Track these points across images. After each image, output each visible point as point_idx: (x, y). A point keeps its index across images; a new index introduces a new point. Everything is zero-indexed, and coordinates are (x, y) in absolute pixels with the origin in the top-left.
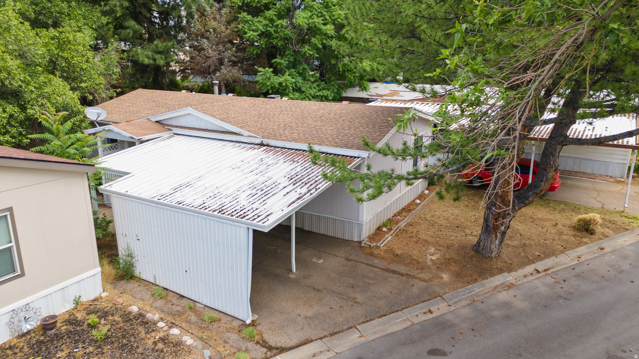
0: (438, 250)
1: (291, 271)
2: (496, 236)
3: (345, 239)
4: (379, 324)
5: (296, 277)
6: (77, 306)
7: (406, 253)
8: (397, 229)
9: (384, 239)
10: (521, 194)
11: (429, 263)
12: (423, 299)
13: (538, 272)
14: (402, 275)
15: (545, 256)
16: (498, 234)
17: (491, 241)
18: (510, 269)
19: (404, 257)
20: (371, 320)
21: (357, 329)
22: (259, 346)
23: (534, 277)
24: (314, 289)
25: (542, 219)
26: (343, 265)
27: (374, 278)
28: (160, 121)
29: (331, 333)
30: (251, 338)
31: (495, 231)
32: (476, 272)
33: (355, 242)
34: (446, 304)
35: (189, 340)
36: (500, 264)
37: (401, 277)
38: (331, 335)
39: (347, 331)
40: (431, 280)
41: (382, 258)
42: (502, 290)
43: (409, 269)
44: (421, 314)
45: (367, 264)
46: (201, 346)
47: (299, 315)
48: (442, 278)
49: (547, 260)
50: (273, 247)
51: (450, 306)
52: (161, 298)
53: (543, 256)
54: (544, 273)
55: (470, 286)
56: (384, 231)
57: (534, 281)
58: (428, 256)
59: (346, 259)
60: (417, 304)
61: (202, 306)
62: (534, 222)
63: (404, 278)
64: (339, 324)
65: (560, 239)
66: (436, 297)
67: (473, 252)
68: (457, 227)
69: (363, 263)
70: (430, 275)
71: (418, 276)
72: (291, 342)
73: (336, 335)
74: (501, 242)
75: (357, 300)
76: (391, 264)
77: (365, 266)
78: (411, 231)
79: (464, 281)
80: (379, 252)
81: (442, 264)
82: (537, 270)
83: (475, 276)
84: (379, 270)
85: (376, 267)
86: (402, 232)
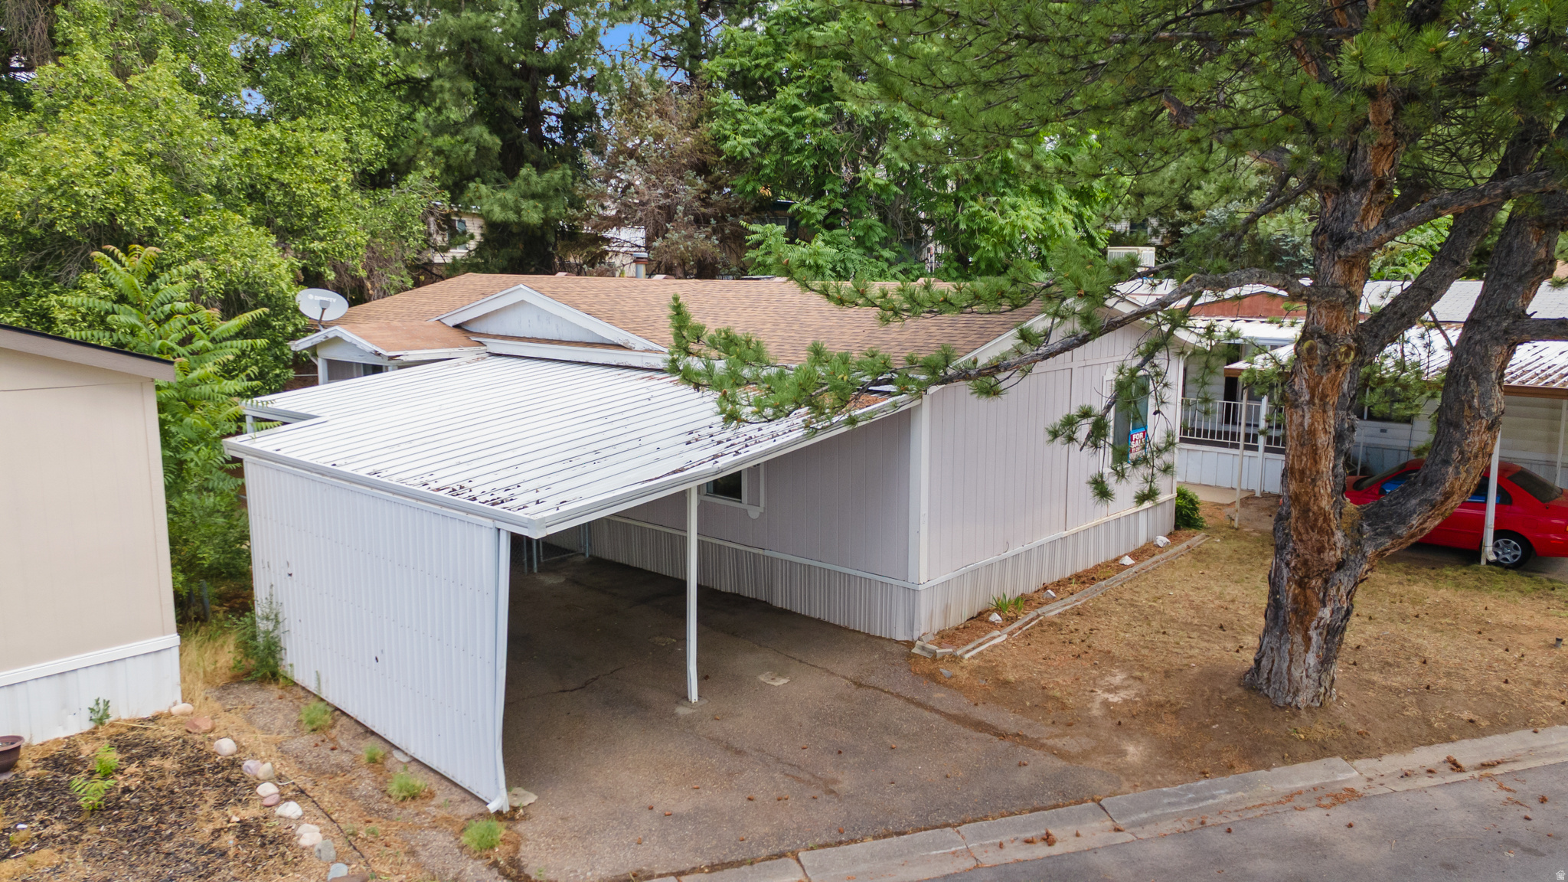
0: (1135, 678)
1: (686, 698)
2: (1308, 640)
3: (872, 633)
4: (872, 856)
5: (693, 714)
6: (96, 728)
7: (1033, 680)
8: (1032, 620)
9: (981, 640)
10: (1382, 505)
11: (1096, 710)
12: (1036, 803)
13: (1456, 767)
14: (1002, 735)
15: (1492, 726)
16: (1313, 634)
17: (1290, 654)
18: (1355, 748)
19: (1023, 690)
20: (853, 841)
21: (798, 860)
22: (495, 872)
23: (1436, 780)
24: (728, 747)
25: (1513, 627)
26: (840, 697)
27: (914, 735)
28: (463, 323)
29: (716, 862)
30: (482, 852)
31: (1302, 623)
32: (1235, 746)
33: (897, 642)
34: (1109, 823)
35: (310, 835)
36: (1320, 728)
37: (996, 739)
38: (713, 868)
39: (768, 863)
40: (1085, 755)
41: (960, 688)
42: (1309, 805)
43: (1030, 721)
44: (1016, 844)
45: (910, 701)
46: (333, 853)
47: (651, 808)
48: (1123, 753)
49: (1499, 738)
50: (668, 639)
51: (1118, 830)
52: (314, 730)
53: (1484, 723)
54: (1476, 774)
55: (1203, 782)
56: (993, 623)
57: (1430, 791)
58: (1100, 692)
59: (855, 683)
60: (1012, 814)
61: (405, 759)
62: (1485, 633)
63: (1002, 745)
64: (750, 843)
65: (1560, 684)
66: (1082, 801)
67: (1239, 691)
68: (1221, 627)
69: (898, 696)
70: (1086, 743)
71: (1050, 742)
72: (589, 874)
73: (726, 871)
74: (1326, 662)
75: (835, 788)
76: (980, 705)
77: (901, 703)
78: (1072, 628)
79: (1189, 769)
80: (956, 671)
81: (1133, 716)
82: (1454, 763)
83: (1226, 758)
84: (937, 716)
85: (932, 709)
86: (1045, 628)
